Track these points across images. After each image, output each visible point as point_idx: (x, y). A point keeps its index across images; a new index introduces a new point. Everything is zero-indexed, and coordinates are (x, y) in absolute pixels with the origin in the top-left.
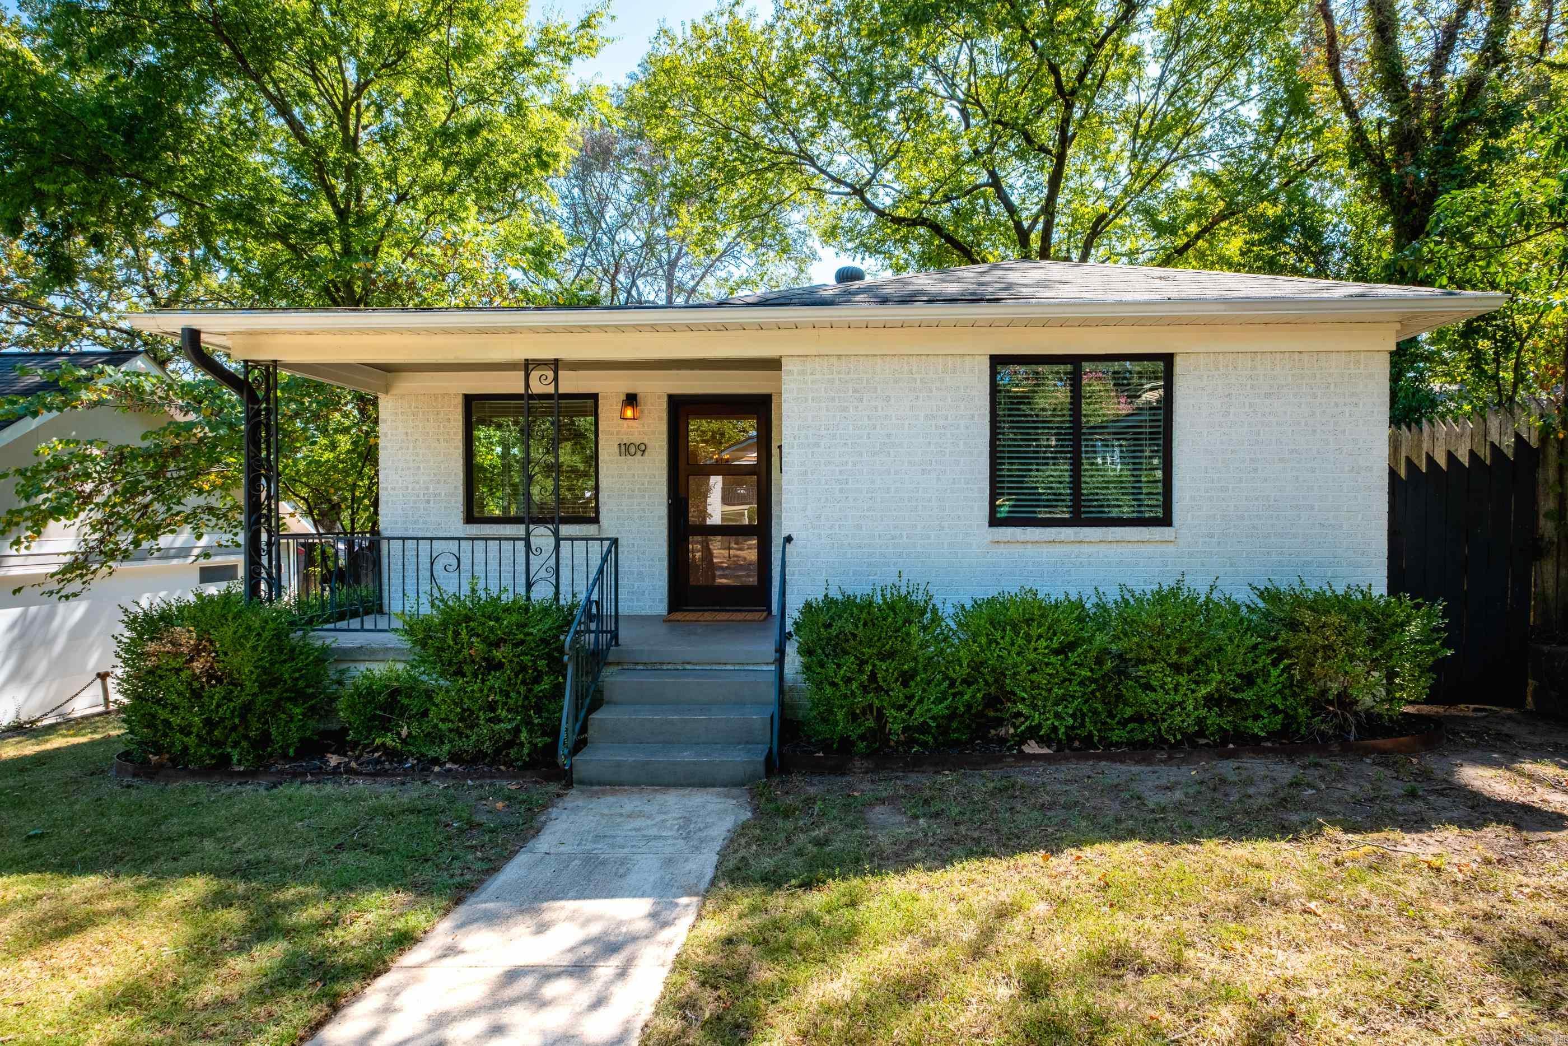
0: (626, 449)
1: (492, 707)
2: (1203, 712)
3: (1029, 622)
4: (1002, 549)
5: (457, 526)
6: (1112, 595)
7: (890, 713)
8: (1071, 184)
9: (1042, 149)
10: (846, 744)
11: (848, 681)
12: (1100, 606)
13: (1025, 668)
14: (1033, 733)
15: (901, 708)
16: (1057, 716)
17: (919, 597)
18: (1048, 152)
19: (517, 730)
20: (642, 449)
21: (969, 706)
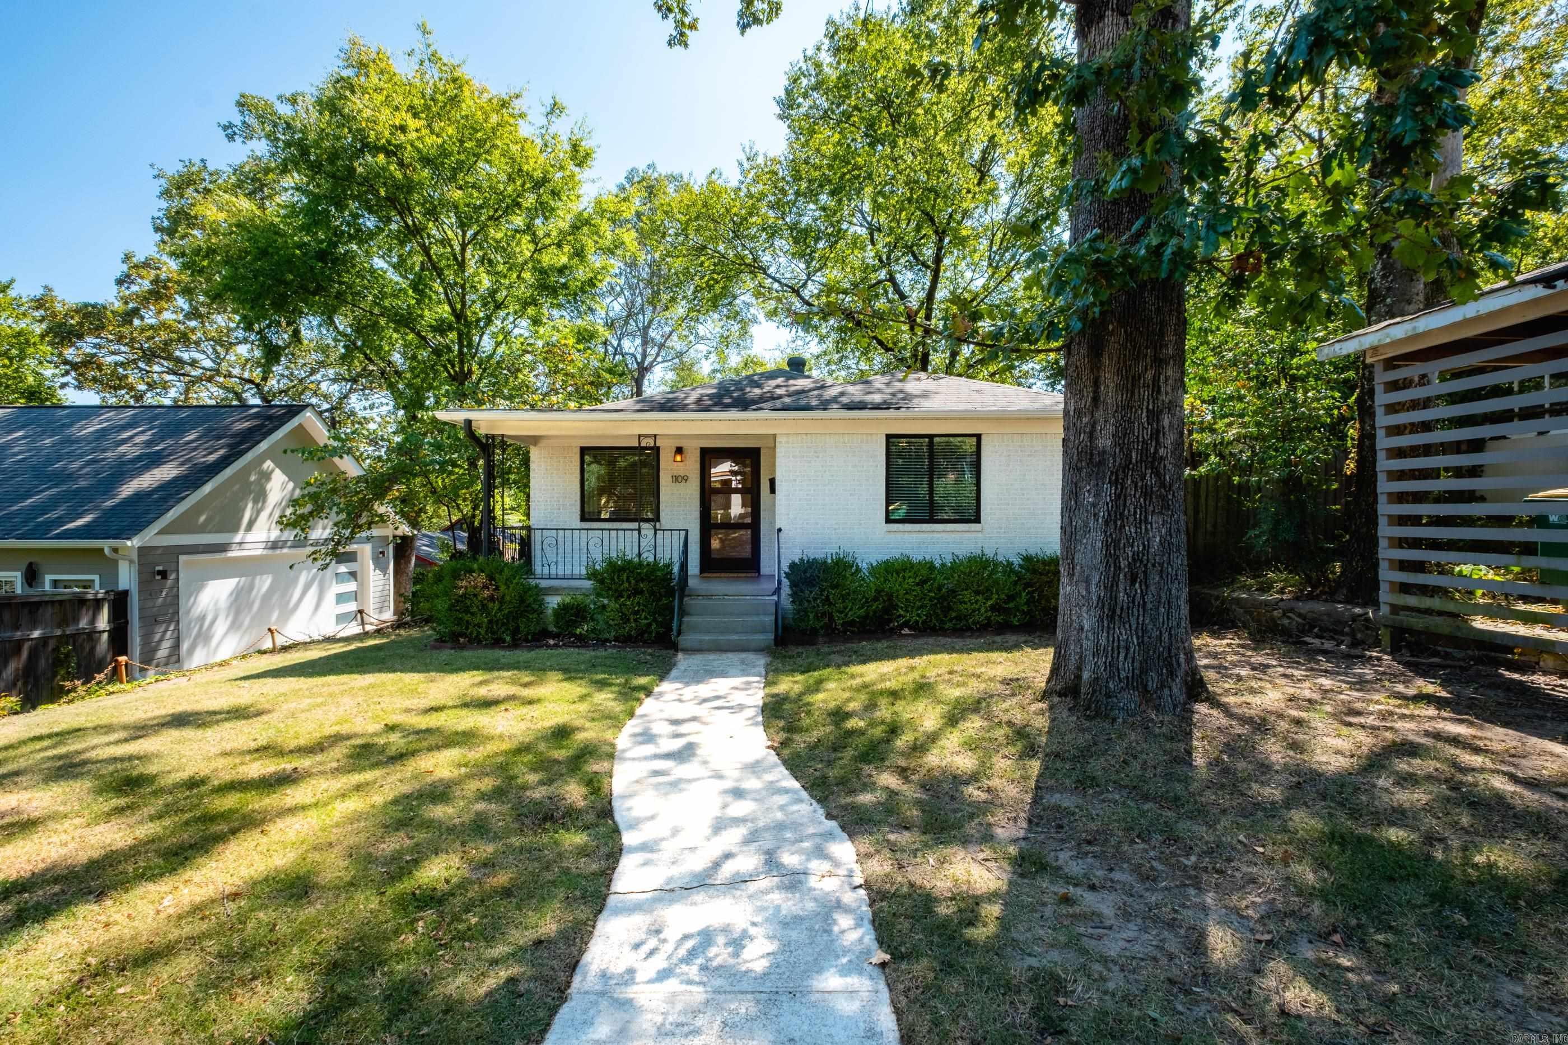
0: (676, 479)
1: (636, 613)
2: (989, 614)
3: (904, 570)
4: (892, 535)
5: (577, 523)
6: (949, 559)
7: (836, 615)
8: (948, 274)
9: (924, 264)
10: (814, 632)
11: (815, 599)
12: (943, 565)
13: (902, 592)
14: (906, 624)
15: (841, 612)
16: (918, 615)
17: (850, 559)
18: (928, 267)
19: (649, 625)
20: (685, 478)
21: (875, 612)
